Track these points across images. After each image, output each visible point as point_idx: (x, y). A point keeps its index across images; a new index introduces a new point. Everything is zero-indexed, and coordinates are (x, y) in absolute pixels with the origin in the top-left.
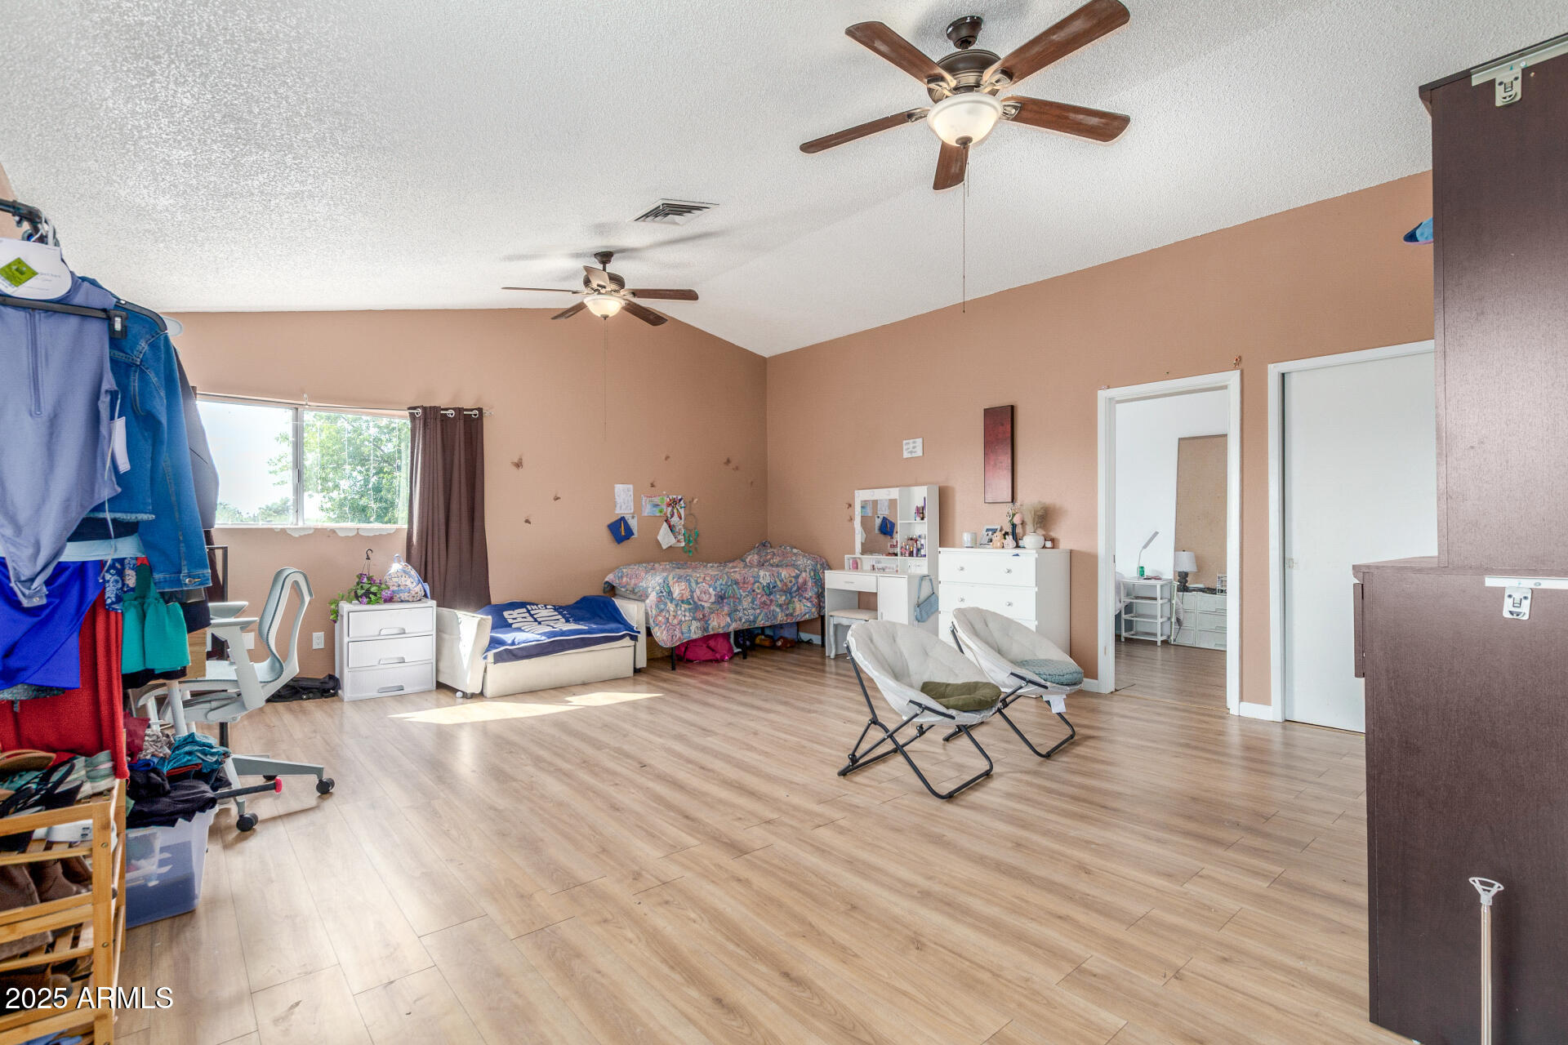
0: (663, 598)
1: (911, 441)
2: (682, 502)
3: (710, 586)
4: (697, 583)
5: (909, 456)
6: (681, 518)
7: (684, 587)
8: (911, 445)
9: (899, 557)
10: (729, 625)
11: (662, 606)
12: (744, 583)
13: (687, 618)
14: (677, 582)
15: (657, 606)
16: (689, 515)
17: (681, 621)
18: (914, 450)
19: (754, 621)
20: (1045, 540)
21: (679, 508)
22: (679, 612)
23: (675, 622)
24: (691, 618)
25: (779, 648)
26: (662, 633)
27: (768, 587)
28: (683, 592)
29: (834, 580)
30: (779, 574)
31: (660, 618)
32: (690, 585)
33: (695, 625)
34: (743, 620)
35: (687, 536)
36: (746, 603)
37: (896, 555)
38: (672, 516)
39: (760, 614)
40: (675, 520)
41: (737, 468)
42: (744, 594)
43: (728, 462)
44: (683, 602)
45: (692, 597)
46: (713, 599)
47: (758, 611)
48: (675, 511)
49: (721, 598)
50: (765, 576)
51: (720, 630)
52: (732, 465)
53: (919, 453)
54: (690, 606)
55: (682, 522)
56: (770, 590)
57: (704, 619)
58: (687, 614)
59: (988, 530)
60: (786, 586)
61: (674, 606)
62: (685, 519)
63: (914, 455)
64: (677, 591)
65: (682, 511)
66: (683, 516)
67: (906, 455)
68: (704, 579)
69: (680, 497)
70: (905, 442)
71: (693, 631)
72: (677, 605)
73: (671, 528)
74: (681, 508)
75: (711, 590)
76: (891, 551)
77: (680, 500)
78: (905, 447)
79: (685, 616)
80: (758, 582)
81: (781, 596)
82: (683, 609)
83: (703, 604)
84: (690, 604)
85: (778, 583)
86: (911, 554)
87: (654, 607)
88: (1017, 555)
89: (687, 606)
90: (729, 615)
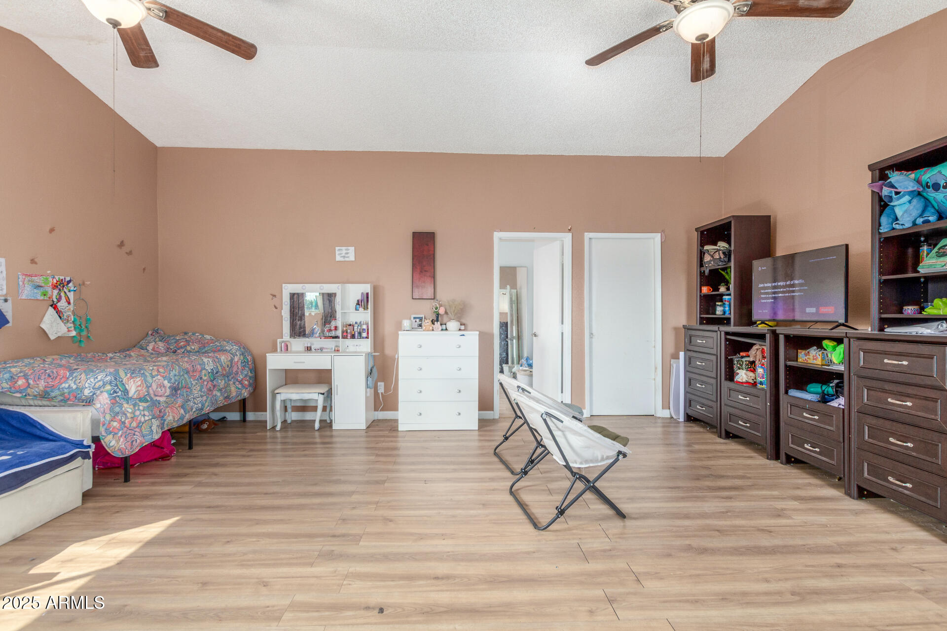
0: (118, 399)
1: (344, 248)
2: (71, 285)
3: (165, 378)
4: (153, 377)
5: (342, 259)
6: (69, 303)
7: (139, 383)
8: (344, 252)
9: (341, 339)
10: (182, 417)
11: (117, 409)
12: (194, 371)
13: (147, 418)
14: (132, 378)
15: (111, 409)
16: (79, 299)
17: (140, 422)
18: (346, 255)
19: (202, 409)
20: (461, 325)
21: (66, 291)
22: (138, 413)
23: (134, 424)
24: (151, 417)
25: (205, 431)
26: (118, 441)
27: (212, 373)
28: (140, 388)
29: (275, 362)
30: (219, 359)
31: (115, 424)
32: (146, 381)
33: (156, 423)
34: (194, 410)
35: (78, 323)
36: (196, 393)
37: (337, 337)
38: (59, 300)
39: (206, 401)
40: (62, 304)
41: (130, 253)
42: (194, 383)
43: (122, 244)
44: (140, 400)
45: (149, 394)
46: (168, 392)
47: (205, 398)
48: (63, 294)
49: (175, 389)
50: (209, 364)
51: (174, 424)
52: (126, 249)
53: (352, 258)
54: (148, 404)
55: (71, 307)
56: (214, 375)
57: (161, 417)
58: (146, 413)
59: (414, 318)
60: (225, 370)
61: (132, 406)
62: (75, 305)
63: (347, 259)
64: (133, 387)
65: (71, 296)
66: (72, 301)
67: (338, 258)
68: (158, 371)
69: (68, 279)
70: (337, 248)
71: (155, 431)
72: (134, 405)
73: (59, 313)
74: (70, 291)
75: (166, 382)
76: (333, 334)
77: (69, 282)
78: (337, 253)
79: (144, 415)
80: (205, 369)
81: (221, 380)
82: (141, 408)
83: (158, 398)
84: (147, 401)
85: (219, 368)
86: (353, 337)
87: (108, 411)
88: (463, 335)
89: (145, 405)
90: (182, 407)
